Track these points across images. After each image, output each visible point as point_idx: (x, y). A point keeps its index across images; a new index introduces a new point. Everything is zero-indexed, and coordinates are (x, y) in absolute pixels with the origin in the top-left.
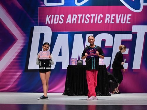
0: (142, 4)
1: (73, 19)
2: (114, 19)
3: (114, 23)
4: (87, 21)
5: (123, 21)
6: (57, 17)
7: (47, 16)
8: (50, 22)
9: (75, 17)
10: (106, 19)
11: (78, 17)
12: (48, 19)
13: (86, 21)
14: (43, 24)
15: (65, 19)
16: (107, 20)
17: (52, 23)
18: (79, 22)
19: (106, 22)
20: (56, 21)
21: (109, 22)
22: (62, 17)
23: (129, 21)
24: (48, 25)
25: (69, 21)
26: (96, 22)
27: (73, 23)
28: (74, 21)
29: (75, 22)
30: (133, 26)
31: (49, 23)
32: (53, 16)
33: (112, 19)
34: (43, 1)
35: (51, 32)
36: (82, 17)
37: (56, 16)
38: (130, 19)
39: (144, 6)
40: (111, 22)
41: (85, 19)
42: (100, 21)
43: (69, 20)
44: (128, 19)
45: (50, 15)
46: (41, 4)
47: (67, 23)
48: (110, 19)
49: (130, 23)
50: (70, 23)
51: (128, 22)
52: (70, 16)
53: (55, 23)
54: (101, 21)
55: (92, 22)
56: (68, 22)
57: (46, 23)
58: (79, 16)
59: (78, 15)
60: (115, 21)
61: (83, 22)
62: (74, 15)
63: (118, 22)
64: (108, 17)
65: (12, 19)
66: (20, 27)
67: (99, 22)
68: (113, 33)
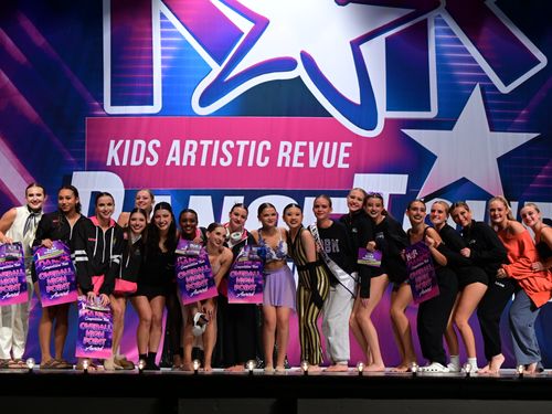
0: (383, 114)
1: (187, 153)
2: (302, 154)
3: (301, 165)
4: (226, 160)
5: (329, 162)
6: (140, 146)
7: (112, 142)
8: (121, 161)
9: (191, 146)
10: (281, 154)
11: (200, 148)
12: (113, 153)
13: (222, 160)
14: (98, 165)
15: (163, 152)
16: (284, 158)
17: (125, 163)
18: (203, 163)
19: (279, 164)
20: (137, 159)
21: (287, 164)
22: (154, 145)
23: (345, 160)
24: (112, 169)
25: (174, 159)
26: (250, 164)
27: (185, 163)
28: (189, 157)
29: (193, 163)
30: (356, 175)
31: (117, 163)
32: (128, 142)
33: (298, 154)
34: (101, 99)
35: (123, 190)
36: (211, 148)
37: (137, 142)
38: (347, 155)
39: (387, 120)
40: (295, 164)
41: (221, 154)
42: (263, 161)
43: (174, 155)
44: (343, 155)
45: (121, 142)
46: (95, 108)
47: (168, 163)
48: (292, 155)
49: (347, 166)
50: (178, 163)
51: (341, 165)
52: (176, 144)
53: (134, 163)
54: (267, 159)
55: (240, 163)
56: (173, 163)
57: (109, 163)
58: (202, 146)
59: (202, 142)
60: (304, 159)
61: (214, 163)
62: (188, 143)
63: (313, 163)
64: (285, 150)
65: (9, 151)
66: (31, 174)
67: (260, 164)
68: (299, 197)
